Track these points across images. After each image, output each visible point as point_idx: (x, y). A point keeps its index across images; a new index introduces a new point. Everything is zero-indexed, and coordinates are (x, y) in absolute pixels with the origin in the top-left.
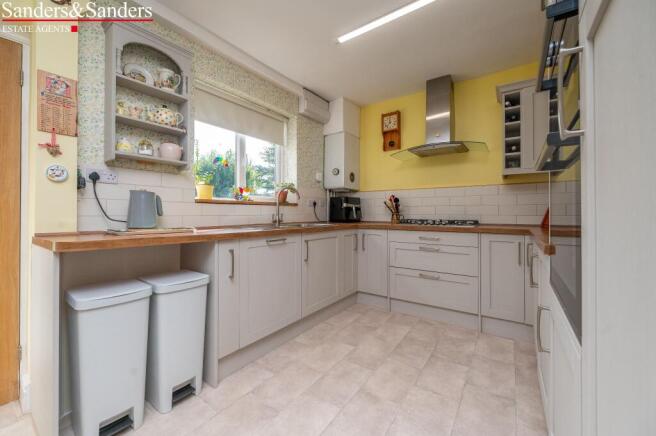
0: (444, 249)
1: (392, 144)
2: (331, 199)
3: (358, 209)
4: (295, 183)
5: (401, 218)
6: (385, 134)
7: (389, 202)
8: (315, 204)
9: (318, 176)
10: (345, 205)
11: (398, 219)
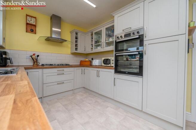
6: (28, 24)
11: (37, 64)
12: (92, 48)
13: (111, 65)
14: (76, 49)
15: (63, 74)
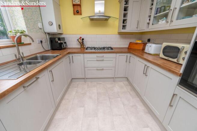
1: (78, 12)
2: (50, 38)
4: (25, 30)
6: (74, 5)
8: (41, 42)
9: (40, 25)
10: (59, 42)
11: (84, 47)
12: (149, 24)
13: (177, 61)
14: (124, 27)
15: (103, 60)
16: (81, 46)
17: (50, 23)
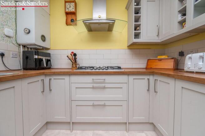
0: (107, 85)
1: (72, 21)
2: (23, 52)
3: (48, 61)
5: (78, 66)
6: (67, 14)
7: (70, 56)
10: (36, 57)
15: (104, 88)
16: (73, 64)
17: (26, 31)
